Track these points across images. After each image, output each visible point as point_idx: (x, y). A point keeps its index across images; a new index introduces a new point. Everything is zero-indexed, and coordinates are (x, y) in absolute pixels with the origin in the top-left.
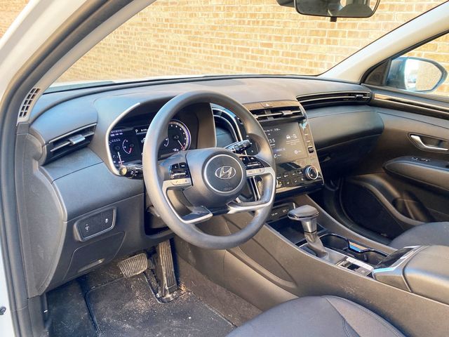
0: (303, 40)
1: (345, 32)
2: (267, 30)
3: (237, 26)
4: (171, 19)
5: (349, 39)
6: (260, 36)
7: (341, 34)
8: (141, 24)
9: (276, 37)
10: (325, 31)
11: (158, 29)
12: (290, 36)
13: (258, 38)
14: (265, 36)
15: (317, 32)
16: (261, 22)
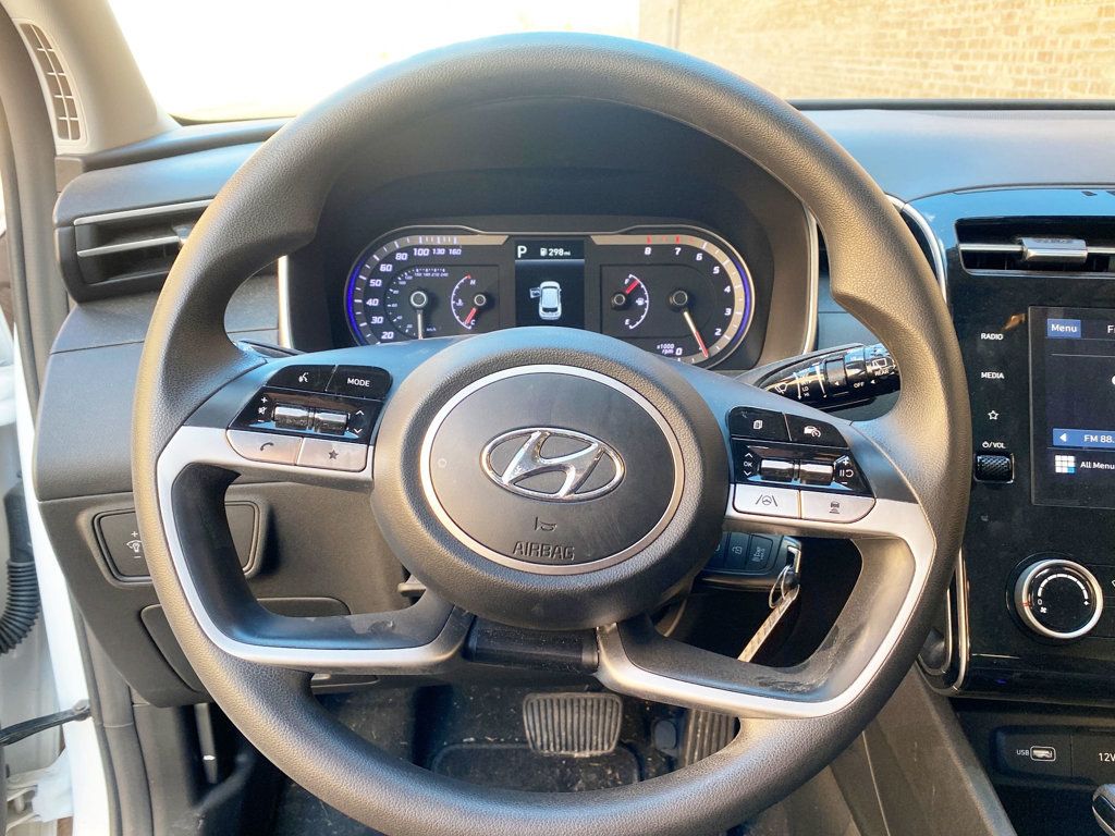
8: (1092, 27)
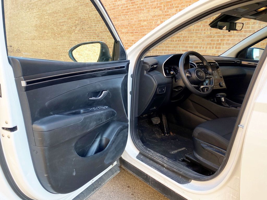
0: (203, 48)
1: (224, 43)
2: (185, 44)
3: (170, 42)
4: (135, 40)
5: (226, 46)
6: (182, 47)
7: (222, 44)
9: (190, 47)
10: (214, 43)
11: (128, 45)
12: (197, 46)
13: (181, 48)
14: (184, 46)
15: (211, 43)
16: (182, 41)
